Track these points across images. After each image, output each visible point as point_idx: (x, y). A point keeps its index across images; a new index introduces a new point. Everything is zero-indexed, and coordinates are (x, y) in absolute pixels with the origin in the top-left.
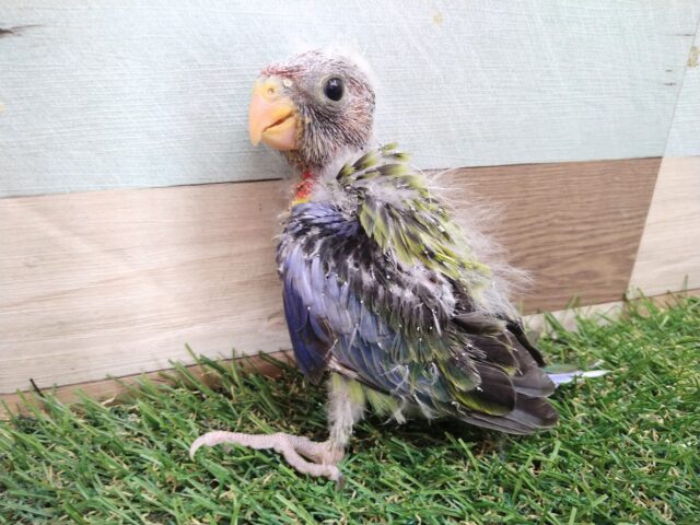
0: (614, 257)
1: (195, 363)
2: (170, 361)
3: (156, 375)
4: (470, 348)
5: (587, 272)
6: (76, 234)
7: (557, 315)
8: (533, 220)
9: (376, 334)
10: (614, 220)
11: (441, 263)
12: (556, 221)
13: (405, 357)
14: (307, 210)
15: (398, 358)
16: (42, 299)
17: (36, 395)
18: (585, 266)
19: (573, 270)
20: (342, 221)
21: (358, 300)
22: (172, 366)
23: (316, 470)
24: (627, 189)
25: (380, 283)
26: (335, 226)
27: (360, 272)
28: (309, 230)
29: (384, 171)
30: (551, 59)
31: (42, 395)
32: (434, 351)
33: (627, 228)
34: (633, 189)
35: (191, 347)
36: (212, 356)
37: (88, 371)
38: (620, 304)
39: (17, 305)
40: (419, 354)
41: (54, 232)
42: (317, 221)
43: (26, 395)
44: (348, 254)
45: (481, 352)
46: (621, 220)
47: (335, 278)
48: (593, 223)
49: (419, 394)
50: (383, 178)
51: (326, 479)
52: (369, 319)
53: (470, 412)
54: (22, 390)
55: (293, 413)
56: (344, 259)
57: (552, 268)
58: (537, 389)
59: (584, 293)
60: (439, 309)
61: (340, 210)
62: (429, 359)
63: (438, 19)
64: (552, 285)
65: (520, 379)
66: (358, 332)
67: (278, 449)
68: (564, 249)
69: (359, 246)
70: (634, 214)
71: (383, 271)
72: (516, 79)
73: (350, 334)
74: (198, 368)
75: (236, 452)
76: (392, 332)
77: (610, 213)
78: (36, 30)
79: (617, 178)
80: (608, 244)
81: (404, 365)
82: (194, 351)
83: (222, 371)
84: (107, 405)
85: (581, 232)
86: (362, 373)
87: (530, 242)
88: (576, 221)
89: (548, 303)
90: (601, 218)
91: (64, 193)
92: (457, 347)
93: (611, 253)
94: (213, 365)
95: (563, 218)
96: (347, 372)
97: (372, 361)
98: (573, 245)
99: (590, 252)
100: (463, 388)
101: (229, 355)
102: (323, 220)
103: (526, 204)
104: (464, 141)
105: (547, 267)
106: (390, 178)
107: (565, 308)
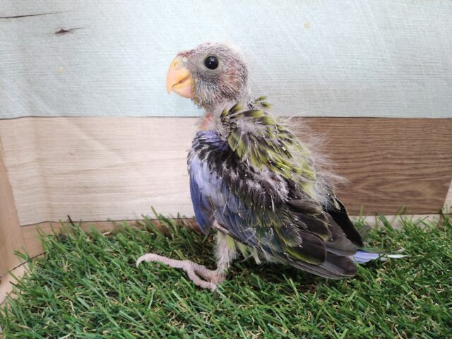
0: (432, 184)
1: (156, 218)
2: (143, 216)
3: (134, 222)
4: (296, 221)
5: (412, 192)
6: (95, 139)
7: (389, 218)
8: (372, 154)
9: (237, 208)
10: (433, 159)
11: (280, 169)
12: (389, 156)
13: (254, 223)
14: (203, 134)
15: (250, 223)
16: (77, 172)
17: (70, 225)
18: (411, 187)
19: (401, 189)
20: (220, 141)
21: (228, 187)
22: (143, 218)
23: (204, 284)
24: (442, 139)
25: (242, 179)
26: (217, 144)
27: (230, 171)
28: (203, 146)
29: (247, 114)
30: (385, 51)
31: (73, 225)
32: (272, 221)
33: (442, 165)
34: (447, 139)
35: (155, 209)
36: (166, 215)
37: (98, 215)
38: (438, 216)
39: (64, 174)
40: (262, 222)
41: (85, 137)
42: (207, 141)
43: (64, 224)
44: (224, 160)
45: (304, 224)
46: (437, 159)
47: (215, 174)
48: (416, 159)
49: (263, 246)
50: (247, 118)
51: (209, 290)
52: (233, 200)
53: (296, 260)
54: (63, 221)
55: (205, 254)
56: (221, 164)
57: (387, 186)
58: (344, 251)
59: (410, 205)
60: (276, 196)
61: (221, 135)
62: (269, 225)
63: (307, 26)
64: (384, 198)
65: (331, 243)
66: (227, 206)
67: (184, 269)
68: (395, 175)
69: (230, 156)
70: (447, 156)
71: (244, 171)
72: (359, 63)
73: (223, 207)
74: (158, 221)
75: (162, 267)
76: (246, 207)
77: (429, 154)
78: (81, 30)
79: (434, 131)
80: (428, 174)
81: (253, 227)
82: (156, 211)
83: (170, 224)
84: (106, 235)
85: (408, 164)
86: (231, 230)
87: (370, 168)
88: (404, 157)
89: (384, 210)
90: (422, 157)
91: (91, 117)
92: (287, 220)
93: (431, 181)
94: (166, 220)
95: (394, 154)
96: (224, 229)
97: (235, 223)
98: (402, 172)
99: (415, 179)
100: (290, 245)
101: (176, 216)
102: (211, 141)
103: (367, 143)
104: (324, 100)
105: (382, 185)
106: (252, 118)
107: (396, 214)
